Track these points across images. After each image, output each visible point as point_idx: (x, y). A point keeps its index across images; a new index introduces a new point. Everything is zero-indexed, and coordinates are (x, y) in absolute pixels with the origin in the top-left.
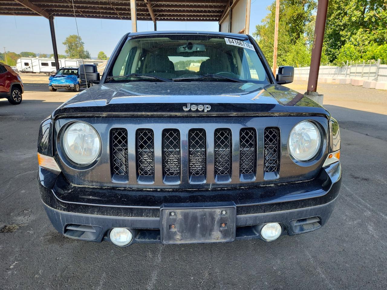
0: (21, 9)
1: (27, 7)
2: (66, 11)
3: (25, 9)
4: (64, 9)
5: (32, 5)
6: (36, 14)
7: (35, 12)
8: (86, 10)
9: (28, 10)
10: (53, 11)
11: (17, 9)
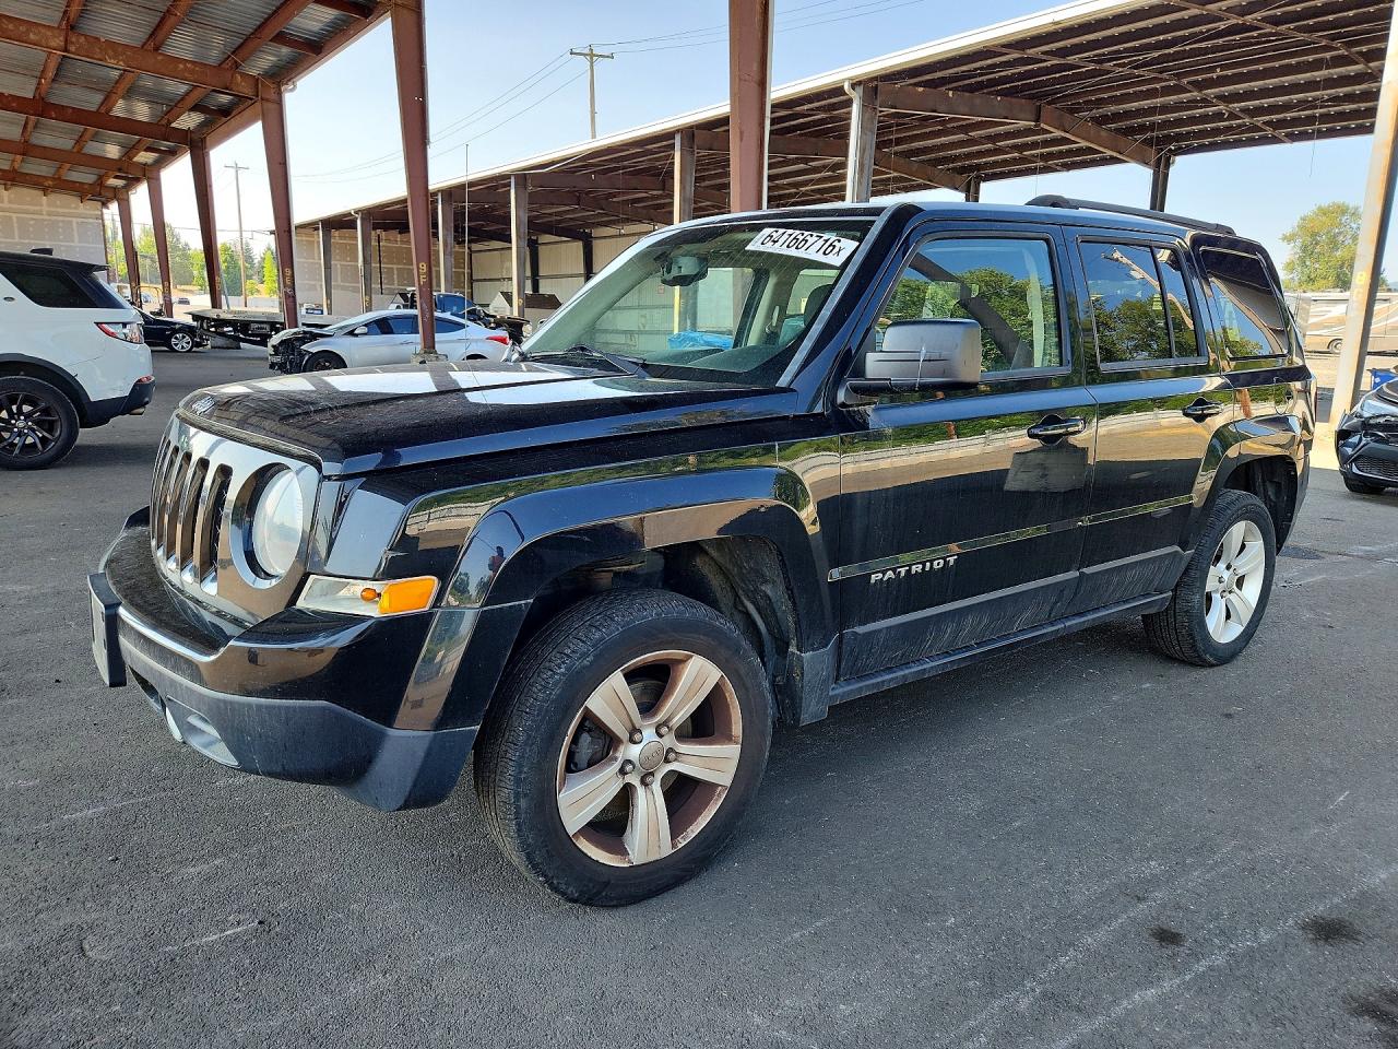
0: (1070, 153)
1: (1083, 144)
2: (1216, 132)
3: (1080, 151)
4: (1209, 126)
5: (1103, 134)
6: (1113, 161)
7: (1109, 153)
8: (1289, 115)
9: (1091, 151)
10: (1168, 139)
11: (1061, 155)
